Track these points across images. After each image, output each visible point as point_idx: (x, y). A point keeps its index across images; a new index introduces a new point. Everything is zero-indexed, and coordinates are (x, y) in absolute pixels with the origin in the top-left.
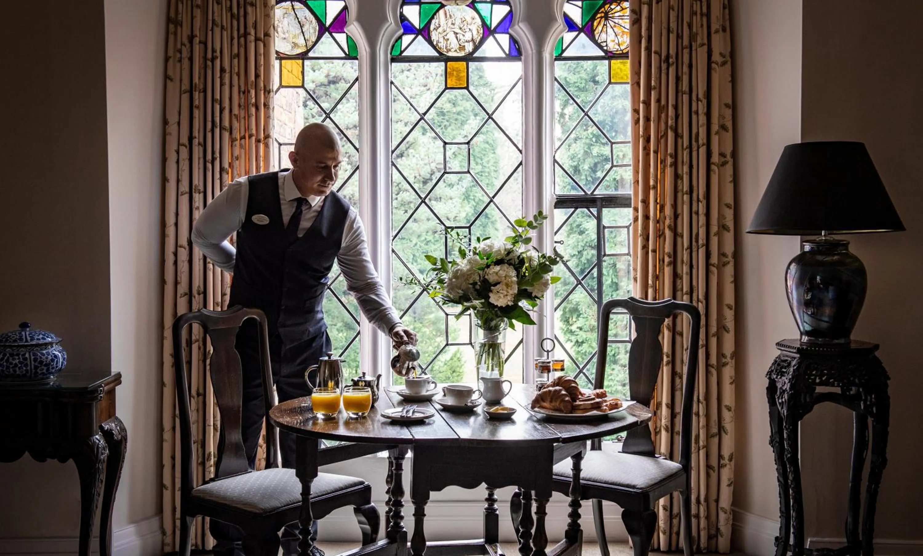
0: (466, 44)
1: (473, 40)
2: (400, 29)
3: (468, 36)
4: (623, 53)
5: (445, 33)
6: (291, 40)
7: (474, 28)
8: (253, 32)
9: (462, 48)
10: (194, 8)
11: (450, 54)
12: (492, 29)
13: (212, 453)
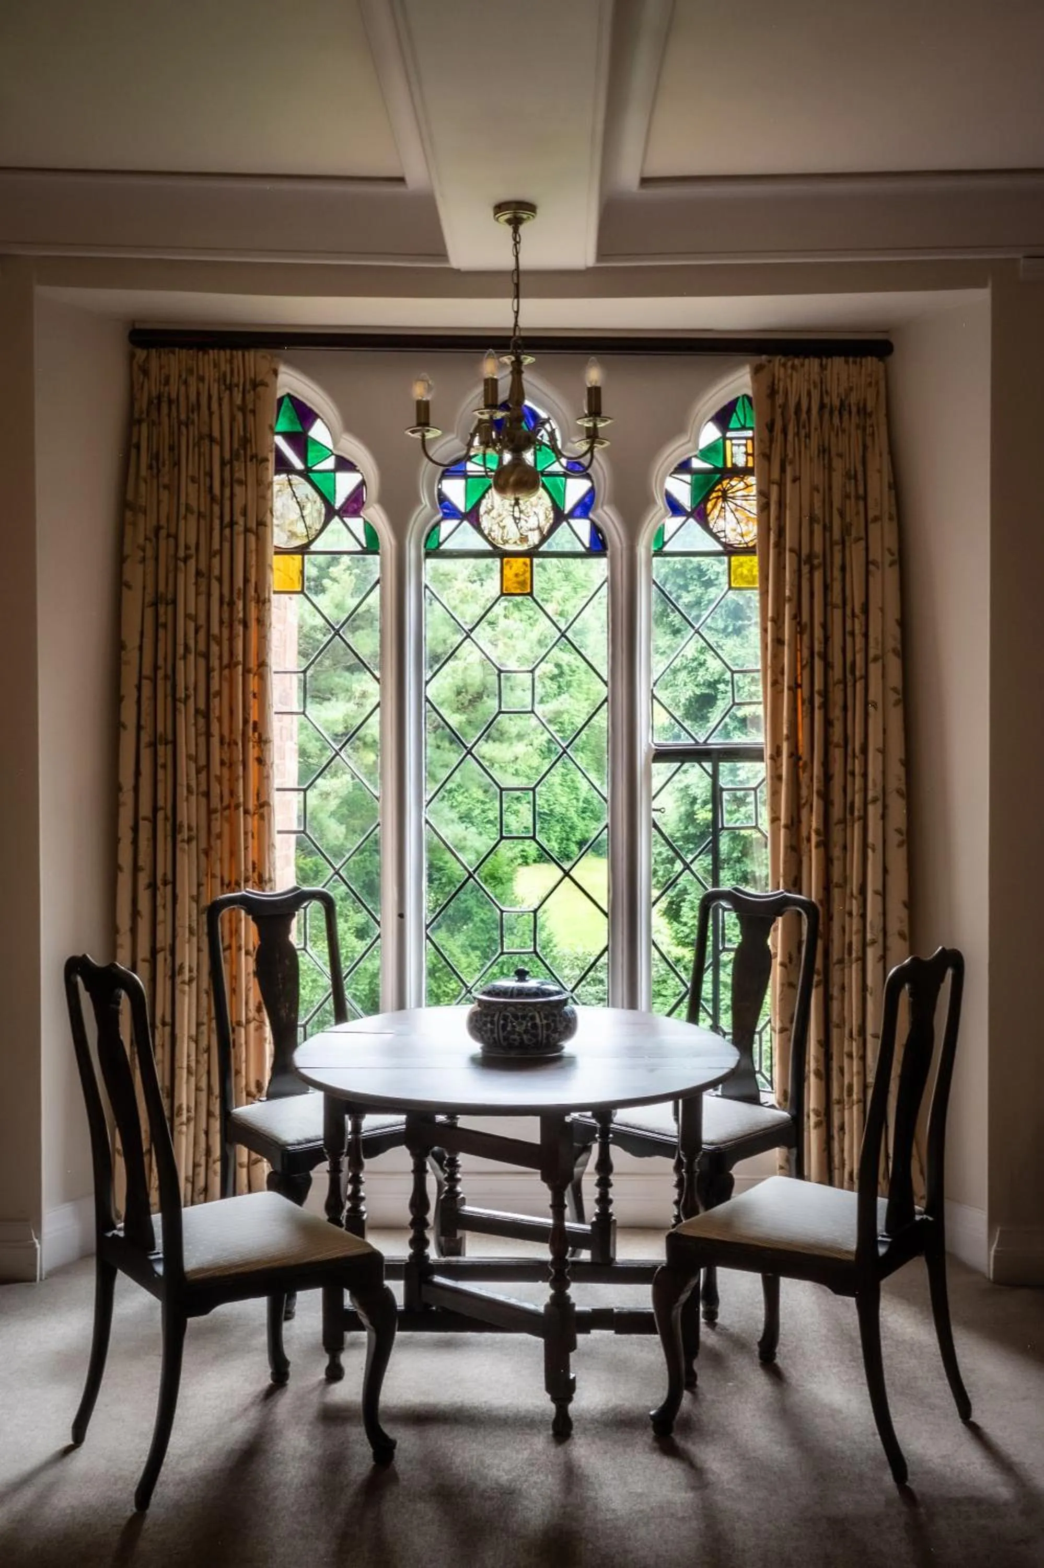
0: (530, 534)
1: (539, 528)
2: (438, 513)
3: (533, 522)
4: (748, 547)
5: (500, 518)
6: (287, 528)
7: (541, 512)
8: (241, 521)
9: (524, 539)
10: (161, 489)
11: (509, 547)
12: (566, 512)
13: (185, 1107)
